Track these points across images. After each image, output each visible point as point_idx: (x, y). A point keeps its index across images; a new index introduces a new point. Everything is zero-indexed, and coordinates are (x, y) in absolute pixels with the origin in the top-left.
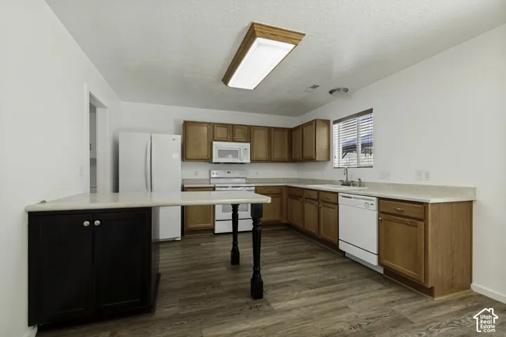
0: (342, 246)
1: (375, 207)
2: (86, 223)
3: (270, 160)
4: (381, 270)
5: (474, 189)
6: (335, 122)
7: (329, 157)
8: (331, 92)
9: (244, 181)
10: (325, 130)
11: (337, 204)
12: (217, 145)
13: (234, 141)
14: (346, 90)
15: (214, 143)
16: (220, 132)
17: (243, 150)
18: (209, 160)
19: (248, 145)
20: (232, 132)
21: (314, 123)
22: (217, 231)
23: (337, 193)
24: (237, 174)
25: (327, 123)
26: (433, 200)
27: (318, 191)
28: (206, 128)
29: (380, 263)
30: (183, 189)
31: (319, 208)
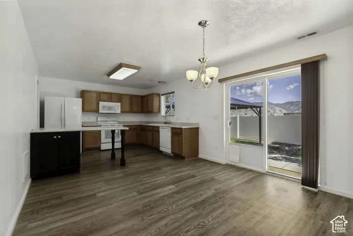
0: (161, 149)
1: (170, 131)
2: (55, 137)
3: (132, 111)
4: (172, 155)
5: (198, 124)
6: (162, 95)
7: (159, 111)
8: (159, 82)
9: (117, 122)
10: (158, 98)
11: (159, 131)
12: (102, 104)
13: (111, 102)
14: (165, 82)
15: (100, 102)
16: (104, 97)
17: (117, 107)
18: (97, 111)
19: (119, 104)
20: (110, 97)
21: (152, 95)
22: (102, 149)
23: (159, 127)
24: (113, 119)
25: (159, 95)
26: (183, 127)
27: (153, 127)
28: (95, 94)
29: (172, 152)
30: (83, 126)
31: (153, 135)
